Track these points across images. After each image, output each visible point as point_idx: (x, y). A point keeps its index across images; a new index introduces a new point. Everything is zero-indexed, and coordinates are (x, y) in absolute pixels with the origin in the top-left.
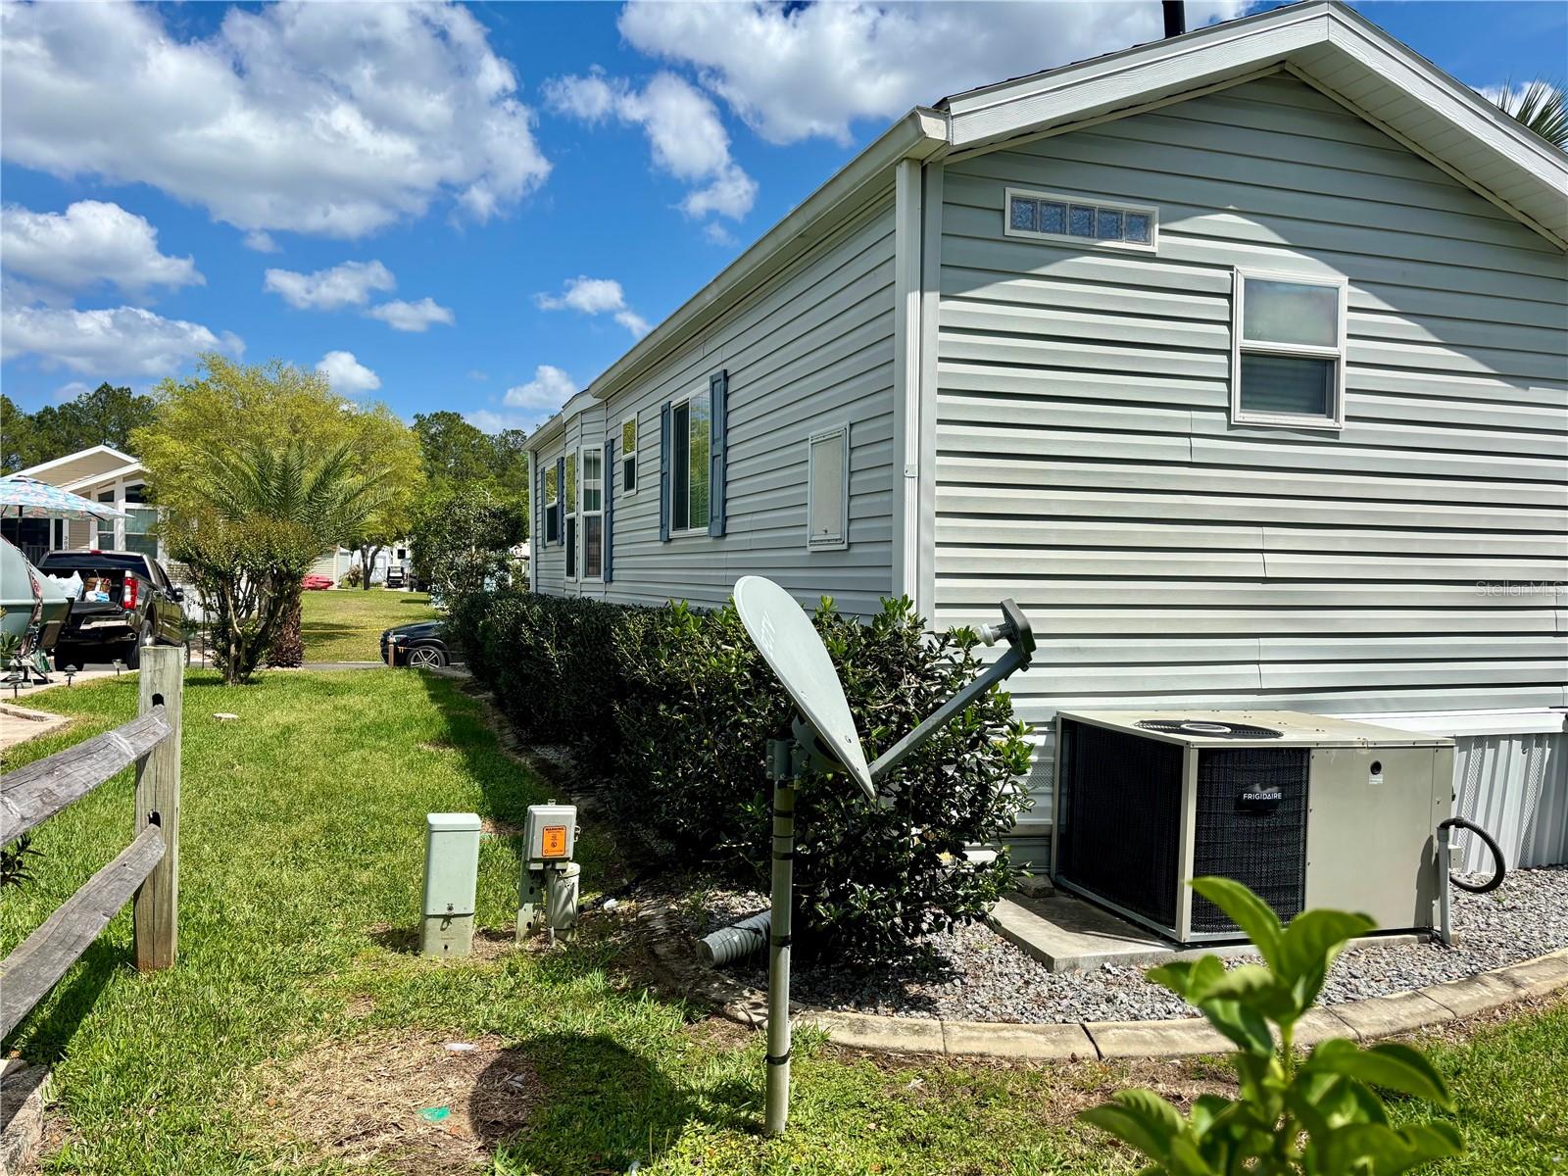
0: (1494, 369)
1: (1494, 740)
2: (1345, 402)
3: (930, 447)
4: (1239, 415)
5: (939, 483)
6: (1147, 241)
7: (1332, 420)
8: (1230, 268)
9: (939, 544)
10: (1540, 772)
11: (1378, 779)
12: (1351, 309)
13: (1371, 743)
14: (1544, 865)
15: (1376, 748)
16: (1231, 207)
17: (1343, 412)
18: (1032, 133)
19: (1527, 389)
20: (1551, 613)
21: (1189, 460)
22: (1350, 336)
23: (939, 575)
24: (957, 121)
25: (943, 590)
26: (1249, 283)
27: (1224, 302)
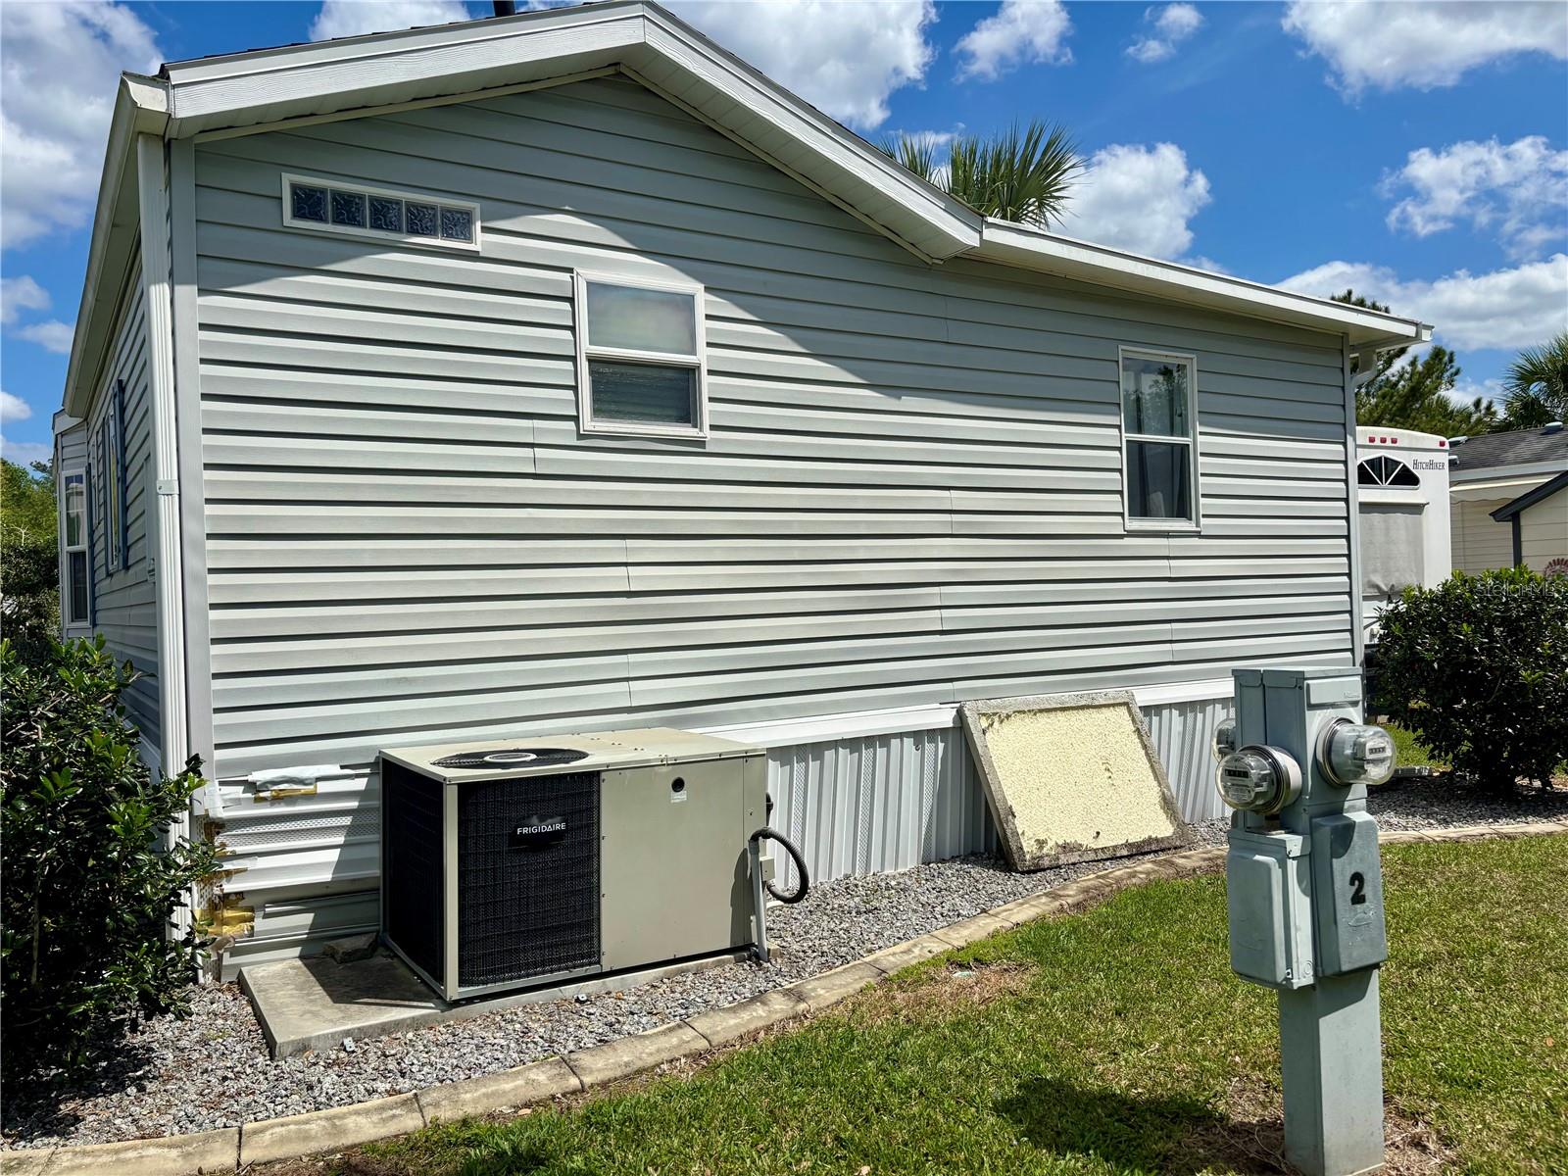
0: (866, 379)
1: (884, 739)
2: (708, 411)
3: (194, 461)
4: (589, 423)
5: (209, 501)
6: (469, 238)
7: (697, 430)
8: (570, 270)
9: (212, 571)
10: (935, 767)
11: (680, 797)
12: (708, 317)
13: (671, 759)
14: (947, 857)
15: (677, 763)
16: (567, 208)
17: (706, 422)
18: (312, 115)
19: (899, 398)
20: (936, 613)
21: (532, 471)
22: (709, 345)
23: (214, 606)
24: (180, 91)
25: (219, 623)
26: (593, 287)
27: (567, 306)
